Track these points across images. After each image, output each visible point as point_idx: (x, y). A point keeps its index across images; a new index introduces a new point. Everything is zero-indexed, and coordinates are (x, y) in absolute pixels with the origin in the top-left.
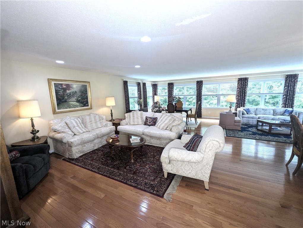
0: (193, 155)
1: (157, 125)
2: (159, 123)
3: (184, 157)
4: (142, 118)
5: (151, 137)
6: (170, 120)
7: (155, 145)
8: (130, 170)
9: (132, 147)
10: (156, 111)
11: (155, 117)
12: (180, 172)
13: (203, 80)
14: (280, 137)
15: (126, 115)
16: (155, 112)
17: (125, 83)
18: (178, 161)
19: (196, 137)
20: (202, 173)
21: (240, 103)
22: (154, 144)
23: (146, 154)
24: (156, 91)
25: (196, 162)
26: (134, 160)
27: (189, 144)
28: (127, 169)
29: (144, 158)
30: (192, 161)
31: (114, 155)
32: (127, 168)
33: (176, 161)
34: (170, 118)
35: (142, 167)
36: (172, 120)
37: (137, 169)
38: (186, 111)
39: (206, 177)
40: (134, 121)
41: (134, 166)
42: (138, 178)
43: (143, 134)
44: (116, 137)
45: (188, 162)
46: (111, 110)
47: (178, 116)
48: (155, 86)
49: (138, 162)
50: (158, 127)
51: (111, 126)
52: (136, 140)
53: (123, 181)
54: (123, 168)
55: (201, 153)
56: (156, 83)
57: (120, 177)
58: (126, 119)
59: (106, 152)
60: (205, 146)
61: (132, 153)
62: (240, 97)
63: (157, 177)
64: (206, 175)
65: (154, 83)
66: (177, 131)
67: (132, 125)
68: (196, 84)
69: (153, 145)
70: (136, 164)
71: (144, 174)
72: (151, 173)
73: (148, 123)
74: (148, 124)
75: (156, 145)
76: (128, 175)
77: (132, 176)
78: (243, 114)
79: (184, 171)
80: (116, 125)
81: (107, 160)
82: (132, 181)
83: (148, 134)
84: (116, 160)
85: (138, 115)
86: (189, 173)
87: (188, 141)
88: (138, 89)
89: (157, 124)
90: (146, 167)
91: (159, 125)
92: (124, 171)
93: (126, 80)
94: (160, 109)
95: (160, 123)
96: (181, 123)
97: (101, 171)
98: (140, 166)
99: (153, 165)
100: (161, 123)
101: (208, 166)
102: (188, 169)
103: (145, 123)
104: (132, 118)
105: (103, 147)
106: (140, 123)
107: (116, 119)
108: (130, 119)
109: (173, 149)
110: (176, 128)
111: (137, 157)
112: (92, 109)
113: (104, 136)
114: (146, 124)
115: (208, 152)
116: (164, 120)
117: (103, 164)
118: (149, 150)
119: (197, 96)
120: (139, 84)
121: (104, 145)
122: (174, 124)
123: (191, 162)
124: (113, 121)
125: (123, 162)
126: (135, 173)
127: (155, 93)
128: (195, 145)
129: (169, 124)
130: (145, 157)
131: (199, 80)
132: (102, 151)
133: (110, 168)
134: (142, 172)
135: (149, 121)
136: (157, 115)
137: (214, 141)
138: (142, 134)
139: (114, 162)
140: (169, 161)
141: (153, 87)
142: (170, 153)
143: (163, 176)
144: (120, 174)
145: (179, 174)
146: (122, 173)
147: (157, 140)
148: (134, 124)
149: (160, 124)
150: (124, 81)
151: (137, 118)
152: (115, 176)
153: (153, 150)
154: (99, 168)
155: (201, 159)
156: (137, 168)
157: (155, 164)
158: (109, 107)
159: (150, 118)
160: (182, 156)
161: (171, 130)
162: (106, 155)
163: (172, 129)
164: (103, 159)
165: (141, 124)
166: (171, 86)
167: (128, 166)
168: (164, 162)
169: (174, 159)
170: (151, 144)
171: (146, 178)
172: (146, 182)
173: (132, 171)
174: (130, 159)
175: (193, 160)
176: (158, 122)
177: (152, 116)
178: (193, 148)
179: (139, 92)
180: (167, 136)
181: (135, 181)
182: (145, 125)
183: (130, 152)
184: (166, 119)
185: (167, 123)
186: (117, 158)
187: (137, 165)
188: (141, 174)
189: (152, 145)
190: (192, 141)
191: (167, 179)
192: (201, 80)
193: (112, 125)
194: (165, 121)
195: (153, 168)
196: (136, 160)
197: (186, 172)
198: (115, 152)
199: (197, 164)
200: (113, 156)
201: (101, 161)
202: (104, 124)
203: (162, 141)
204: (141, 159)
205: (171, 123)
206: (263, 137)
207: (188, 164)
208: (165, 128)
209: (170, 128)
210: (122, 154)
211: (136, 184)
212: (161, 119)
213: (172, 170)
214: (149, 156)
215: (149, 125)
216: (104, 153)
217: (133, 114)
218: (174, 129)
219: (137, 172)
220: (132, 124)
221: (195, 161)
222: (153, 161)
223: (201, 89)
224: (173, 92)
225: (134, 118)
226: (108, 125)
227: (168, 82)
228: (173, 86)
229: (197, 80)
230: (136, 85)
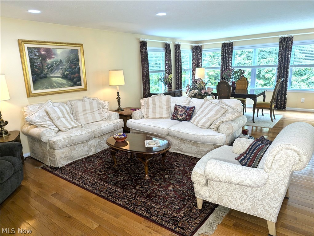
0: (249, 174)
1: (194, 121)
2: (197, 117)
3: (231, 175)
4: (168, 107)
5: (183, 140)
6: (217, 112)
7: (188, 154)
8: (141, 191)
9: (146, 155)
10: (193, 95)
11: (191, 105)
12: (224, 201)
13: (293, 35)
15: (143, 101)
16: (192, 97)
17: (143, 45)
18: (221, 181)
19: (260, 143)
20: (264, 207)
23: (171, 168)
24: (199, 60)
25: (254, 185)
26: (150, 176)
27: (245, 155)
28: (137, 190)
29: (167, 174)
30: (245, 183)
31: (119, 166)
32: (137, 188)
33: (216, 181)
34: (218, 107)
35: (161, 188)
36: (222, 112)
37: (153, 190)
38: (254, 97)
39: (271, 214)
40: (154, 112)
41: (149, 186)
42: (153, 205)
43: (169, 135)
44: (123, 136)
45: (238, 184)
46: (118, 93)
47: (233, 105)
48: (197, 50)
49: (156, 180)
50: (195, 123)
51: (116, 119)
52: (154, 143)
53: (129, 206)
54: (131, 187)
55: (263, 171)
56: (200, 45)
57: (125, 200)
58: (142, 109)
59: (106, 160)
60: (272, 158)
61: (146, 165)
63: (184, 206)
64: (271, 211)
65: (196, 45)
66: (229, 132)
67: (151, 118)
68: (278, 43)
69: (185, 154)
70: (152, 183)
71: (165, 199)
72: (175, 198)
73: (178, 116)
74: (178, 118)
75: (190, 155)
76: (138, 199)
77: (143, 200)
79: (232, 200)
80: (125, 117)
81: (108, 173)
82: (143, 209)
83: (176, 134)
84: (121, 174)
85: (162, 103)
86: (241, 204)
87: (246, 149)
88: (166, 55)
89: (194, 118)
90: (168, 189)
91: (196, 120)
92: (131, 192)
93: (144, 40)
94: (202, 91)
95: (199, 116)
96: (237, 117)
97: (96, 189)
98: (159, 186)
99: (180, 187)
100: (201, 116)
101: (276, 195)
102: (238, 197)
103: (173, 116)
104: (151, 106)
105: (102, 152)
106: (165, 114)
107: (126, 108)
108: (148, 108)
109: (213, 161)
110: (227, 126)
111: (155, 171)
112: (87, 90)
113: (105, 134)
114: (174, 117)
115: (277, 169)
116: (206, 111)
117: (101, 179)
118: (176, 161)
119: (279, 69)
120: (167, 47)
121: (104, 149)
122: (224, 119)
123: (243, 185)
124: (121, 111)
125: (131, 178)
126: (148, 197)
128: (255, 156)
129: (215, 118)
130: (169, 173)
131: (286, 36)
132: (101, 158)
133: (110, 186)
134: (161, 196)
135: (179, 113)
136: (196, 102)
137: (290, 151)
138: (166, 133)
139: (117, 177)
140: (205, 181)
141: (193, 53)
142: (207, 168)
143: (196, 205)
144: (126, 196)
145: (222, 204)
146: (128, 194)
147: (193, 145)
148: (154, 117)
149: (198, 118)
150: (140, 42)
151: (160, 107)
152: (118, 199)
153: (185, 163)
154: (93, 184)
155: (263, 182)
156: (154, 189)
157: (183, 185)
158: (114, 87)
159: (182, 107)
160: (227, 174)
161: (217, 130)
162: (106, 164)
163: (220, 127)
164: (101, 172)
165: (165, 118)
166: (227, 49)
167: (138, 184)
168: (198, 181)
169: (214, 177)
170: (181, 151)
171: (166, 207)
172: (165, 212)
173: (144, 192)
174: (144, 173)
175: (248, 181)
176: (196, 115)
177: (186, 103)
178: (252, 161)
179: (167, 62)
180: (209, 139)
181: (148, 208)
182: (173, 119)
183: (144, 162)
184: (210, 110)
185: (211, 117)
186: (123, 172)
187: (153, 184)
188: (159, 198)
189: (183, 153)
190: (251, 149)
191: (201, 211)
192: (290, 35)
193: (119, 117)
194: (208, 113)
195: (181, 191)
196: (153, 177)
197: (234, 202)
198: (121, 161)
199: (255, 190)
200: (117, 167)
201: (97, 174)
202: (106, 115)
203: (201, 149)
204: (161, 175)
205: (218, 116)
207: (239, 188)
208: (207, 125)
209: (216, 126)
210: (131, 165)
211: (149, 213)
212: (202, 109)
213: (210, 197)
214: (176, 172)
215: (181, 120)
216: (103, 162)
217: (154, 101)
218: (224, 128)
219: (152, 196)
220: (151, 116)
221: (250, 183)
222: (181, 181)
223: (289, 54)
224: (231, 61)
225: (155, 108)
226: (112, 118)
227: (222, 42)
228: (232, 48)
229: (280, 36)
230: (162, 49)
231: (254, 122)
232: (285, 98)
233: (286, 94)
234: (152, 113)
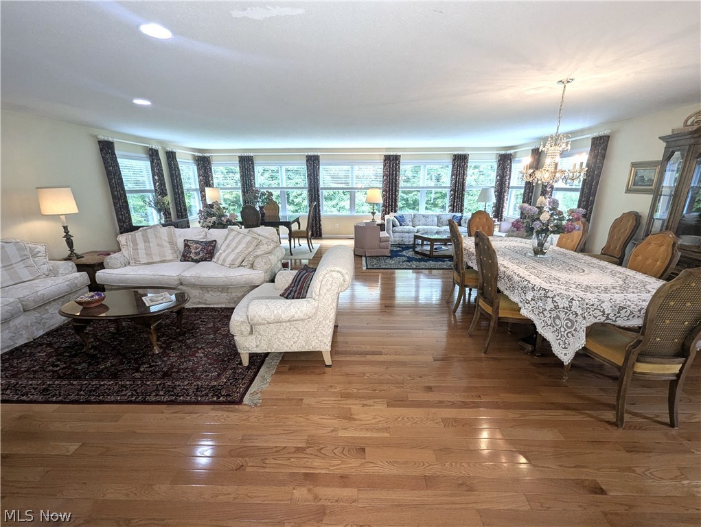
0: (298, 306)
1: (218, 259)
2: (221, 254)
3: (280, 312)
4: (173, 244)
5: (205, 287)
6: (249, 243)
7: (216, 306)
8: (151, 371)
9: (150, 317)
10: (210, 224)
11: (210, 238)
12: (275, 346)
13: (319, 154)
14: (444, 261)
15: (123, 238)
16: (209, 228)
17: (106, 149)
18: (269, 323)
19: (305, 272)
20: (317, 337)
21: (389, 205)
22: (212, 304)
23: (193, 328)
24: (209, 176)
25: (305, 317)
26: (161, 347)
27: (291, 289)
28: (141, 372)
29: (189, 339)
30: (296, 317)
31: (93, 347)
32: (142, 369)
33: (264, 324)
34: (248, 238)
35: (185, 357)
36: (255, 244)
37: (171, 365)
38: (288, 224)
39: (325, 343)
40: (149, 254)
41: (163, 361)
42: (177, 383)
43: (181, 284)
44: (97, 297)
45: (289, 321)
47: (267, 235)
48: (203, 163)
49: (173, 350)
50: (220, 262)
51: (71, 272)
52: (162, 298)
53: (134, 398)
54: (131, 371)
55: (312, 300)
56: (206, 155)
57: (124, 393)
58: (123, 250)
59: (64, 345)
60: (319, 284)
61: (152, 331)
62: (389, 194)
63: (225, 369)
64: (325, 340)
65: (200, 155)
66: (266, 267)
67: (145, 264)
68: (305, 162)
69: (211, 306)
70: (168, 355)
71: (193, 371)
72: (210, 365)
73: (192, 255)
74: (192, 259)
75: (220, 306)
76: (148, 383)
77: (158, 382)
78: (394, 226)
79: (284, 341)
80: (90, 268)
81: (75, 363)
82: (161, 393)
83: (193, 281)
84: (104, 359)
85: (161, 238)
86: (294, 343)
87: (290, 282)
88: (152, 166)
89: (217, 255)
90: (196, 357)
91: (221, 258)
92: (133, 378)
93: (106, 139)
94: (223, 219)
95: (224, 251)
96: (275, 248)
97: (54, 396)
98: (181, 356)
99: (214, 349)
100: (227, 252)
101: (328, 321)
102: (291, 336)
103: (183, 256)
104: (141, 245)
105: (48, 334)
106: (169, 256)
107: (87, 253)
108: (135, 249)
109: (256, 302)
110: (264, 260)
111: (168, 340)
113: (49, 302)
114: (185, 258)
115: (325, 294)
116: (234, 244)
117: (59, 377)
118: (200, 318)
119: (310, 191)
120: (153, 155)
121: (52, 328)
122: (259, 252)
123: (294, 321)
124: (77, 258)
125: (126, 358)
126: (166, 375)
127: (206, 180)
128: (302, 288)
129: (246, 252)
130: (193, 336)
131: (312, 154)
132: (50, 345)
133: (86, 382)
134: (187, 368)
136: (216, 234)
137: (334, 273)
138: (176, 283)
139: (97, 365)
140: (249, 329)
141: (198, 165)
142: (250, 310)
143: (241, 363)
144: (124, 386)
145: (273, 351)
146: (128, 383)
147: (221, 292)
148: (150, 261)
149: (224, 255)
150: (100, 142)
151: (158, 245)
152: (108, 395)
153: (213, 318)
154: (46, 390)
155: (314, 311)
156: (172, 362)
157: (218, 345)
158: (55, 217)
159: (197, 242)
160: (276, 312)
161: (252, 266)
162: (65, 352)
163: (255, 263)
164: (57, 366)
165: (171, 261)
166: (246, 163)
167: (144, 363)
168: (239, 332)
169: (260, 321)
170: (205, 304)
171: (199, 379)
172: (198, 385)
173: (157, 372)
174: (150, 346)
175: (299, 315)
176: (220, 251)
177: (201, 237)
178: (300, 293)
179: (156, 177)
180: (243, 279)
181: (169, 391)
182: (185, 261)
183: (149, 329)
184: (239, 243)
185: (242, 252)
186: (107, 354)
187: (170, 356)
188: (184, 372)
189: (208, 306)
190: (296, 281)
191: (248, 368)
192: (316, 154)
193: (76, 269)
194: (236, 247)
195: (215, 353)
196: (166, 348)
197: (287, 343)
198: (97, 339)
199: (307, 322)
200: (92, 351)
201: (49, 372)
202: (45, 268)
203: (233, 294)
204: (181, 341)
205: (250, 249)
206: (422, 263)
207: (291, 325)
208: (237, 263)
209: (250, 262)
210: (121, 341)
211: (173, 395)
212: (227, 242)
213: (257, 346)
214: (203, 332)
215: (197, 261)
216: (56, 350)
217: (145, 236)
218: (260, 263)
219: (172, 372)
220: (144, 260)
221: (302, 316)
222: (213, 341)
223: (317, 175)
224: (254, 179)
225: (149, 246)
227: (239, 154)
228: (253, 163)
229: (306, 154)
230: (144, 156)
231: (292, 255)
232: (320, 225)
233: (320, 221)
234: (145, 256)
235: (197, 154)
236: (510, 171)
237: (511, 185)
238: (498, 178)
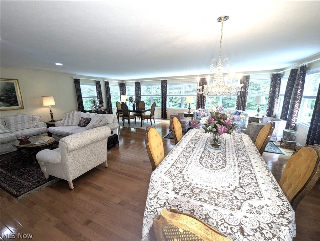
2: (89, 124)
4: (78, 119)
10: (94, 111)
13: (166, 79)
24: (124, 91)
40: (68, 122)
46: (51, 110)
48: (122, 86)
50: (87, 128)
56: (124, 82)
62: (200, 98)
65: (122, 82)
68: (161, 83)
71: (30, 175)
80: (49, 125)
88: (97, 88)
91: (88, 126)
103: (79, 124)
106: (75, 123)
108: (65, 120)
119: (162, 97)
120: (98, 83)
126: (22, 175)
127: (123, 92)
131: (163, 80)
135: (82, 122)
141: (120, 87)
148: (68, 125)
151: (72, 119)
158: (48, 106)
165: (75, 125)
166: (138, 85)
172: (21, 183)
177: (87, 116)
179: (98, 92)
182: (79, 126)
192: (165, 80)
194: (93, 122)
205: (97, 124)
211: (9, 185)
215: (82, 127)
220: (65, 125)
224: (140, 92)
225: (69, 119)
226: (39, 126)
227: (135, 81)
228: (140, 85)
229: (161, 80)
230: (94, 84)
232: (166, 113)
233: (166, 111)
234: (66, 123)
235: (120, 82)
236: (280, 85)
237: (280, 93)
238: (271, 89)
